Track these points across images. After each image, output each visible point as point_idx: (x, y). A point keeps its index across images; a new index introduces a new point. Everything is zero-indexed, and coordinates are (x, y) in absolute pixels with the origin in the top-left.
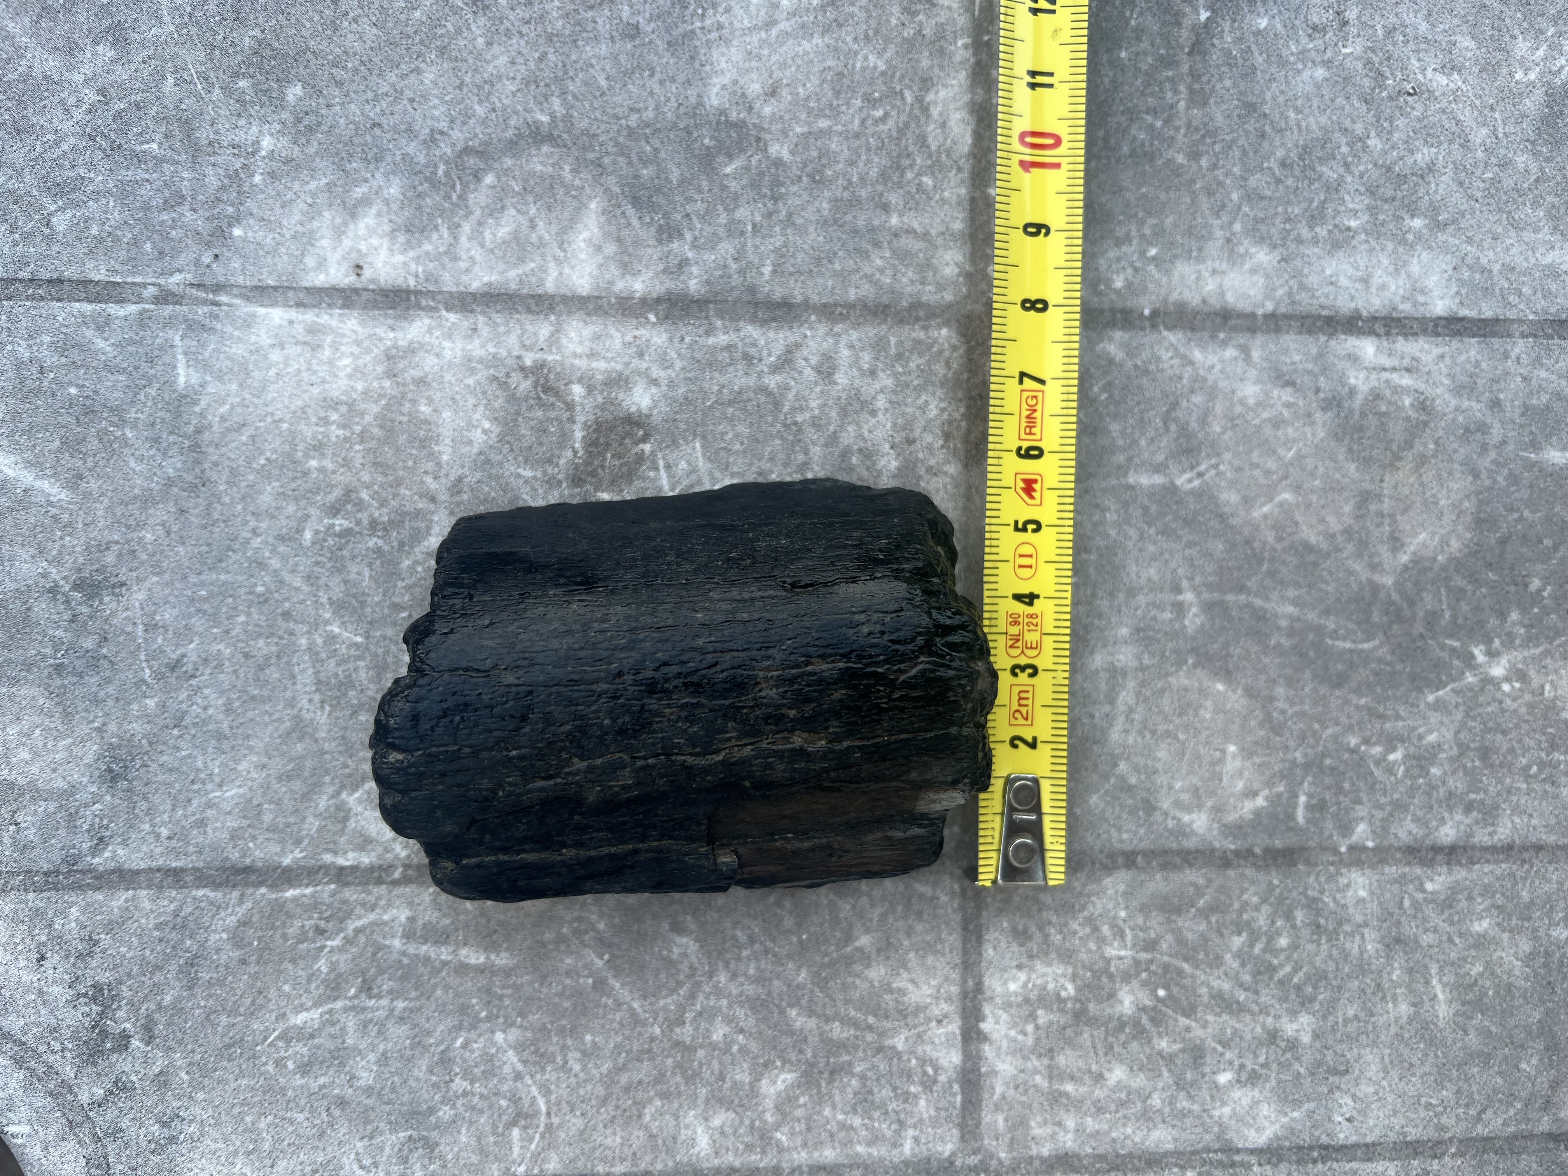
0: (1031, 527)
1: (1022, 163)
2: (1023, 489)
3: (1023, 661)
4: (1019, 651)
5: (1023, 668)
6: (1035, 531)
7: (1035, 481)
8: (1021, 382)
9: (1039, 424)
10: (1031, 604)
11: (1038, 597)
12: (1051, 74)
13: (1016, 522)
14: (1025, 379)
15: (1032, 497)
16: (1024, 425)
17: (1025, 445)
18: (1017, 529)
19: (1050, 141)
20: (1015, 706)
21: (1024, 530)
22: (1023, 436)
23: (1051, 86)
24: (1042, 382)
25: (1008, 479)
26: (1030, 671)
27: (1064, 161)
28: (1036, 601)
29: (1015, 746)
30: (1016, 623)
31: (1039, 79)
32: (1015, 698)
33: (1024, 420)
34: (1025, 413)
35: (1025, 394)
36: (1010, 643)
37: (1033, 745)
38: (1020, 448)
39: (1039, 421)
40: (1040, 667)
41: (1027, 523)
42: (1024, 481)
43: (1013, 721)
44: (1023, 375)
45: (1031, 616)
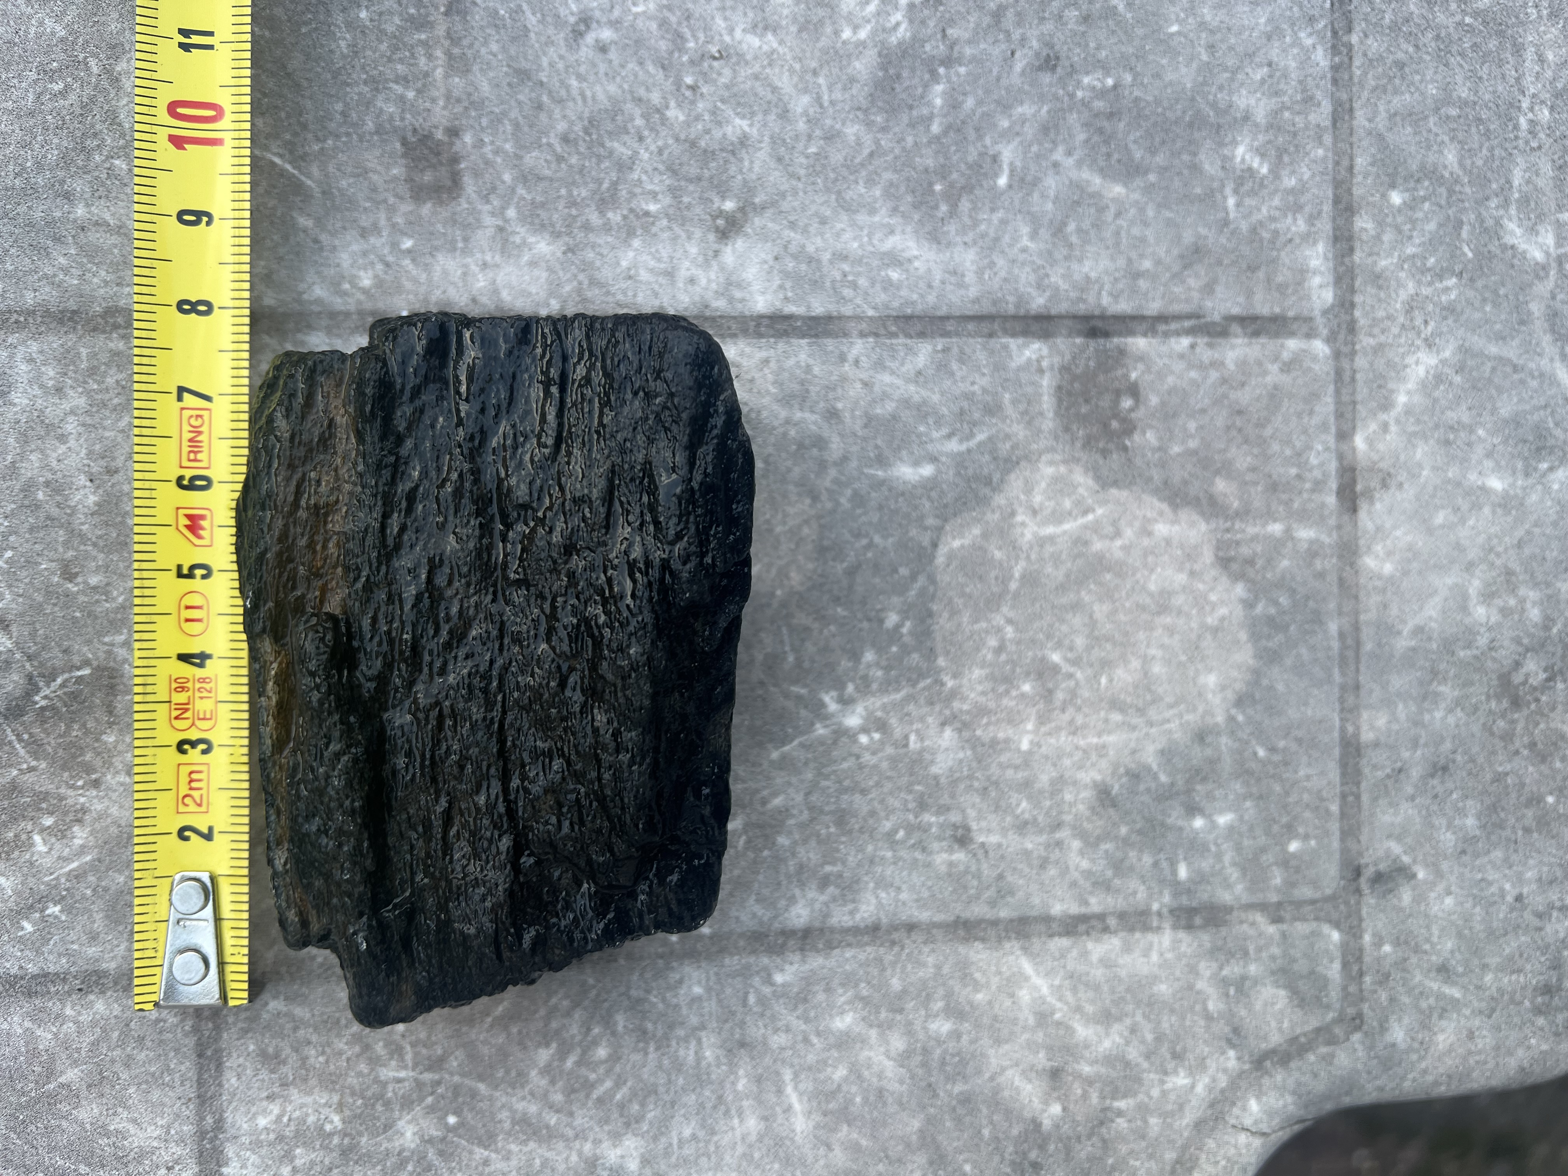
0: (199, 572)
1: (174, 139)
2: (187, 527)
3: (193, 735)
4: (187, 723)
5: (193, 744)
6: (204, 577)
7: (202, 517)
8: (180, 399)
9: (205, 449)
10: (201, 666)
11: (209, 657)
12: (211, 34)
13: (179, 567)
14: (186, 395)
15: (199, 537)
16: (185, 450)
17: (188, 474)
18: (180, 575)
19: (211, 113)
20: (184, 790)
21: (190, 576)
22: (185, 463)
23: (211, 47)
24: (207, 398)
25: (165, 514)
26: (203, 746)
27: (227, 136)
28: (208, 662)
29: (187, 839)
30: (182, 689)
31: (195, 39)
32: (184, 779)
33: (185, 443)
34: (187, 436)
35: (186, 413)
36: (175, 713)
37: (208, 836)
38: (180, 479)
39: (205, 444)
40: (215, 743)
41: (193, 567)
42: (188, 517)
43: (182, 808)
44: (181, 390)
45: (203, 680)
